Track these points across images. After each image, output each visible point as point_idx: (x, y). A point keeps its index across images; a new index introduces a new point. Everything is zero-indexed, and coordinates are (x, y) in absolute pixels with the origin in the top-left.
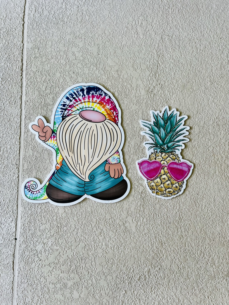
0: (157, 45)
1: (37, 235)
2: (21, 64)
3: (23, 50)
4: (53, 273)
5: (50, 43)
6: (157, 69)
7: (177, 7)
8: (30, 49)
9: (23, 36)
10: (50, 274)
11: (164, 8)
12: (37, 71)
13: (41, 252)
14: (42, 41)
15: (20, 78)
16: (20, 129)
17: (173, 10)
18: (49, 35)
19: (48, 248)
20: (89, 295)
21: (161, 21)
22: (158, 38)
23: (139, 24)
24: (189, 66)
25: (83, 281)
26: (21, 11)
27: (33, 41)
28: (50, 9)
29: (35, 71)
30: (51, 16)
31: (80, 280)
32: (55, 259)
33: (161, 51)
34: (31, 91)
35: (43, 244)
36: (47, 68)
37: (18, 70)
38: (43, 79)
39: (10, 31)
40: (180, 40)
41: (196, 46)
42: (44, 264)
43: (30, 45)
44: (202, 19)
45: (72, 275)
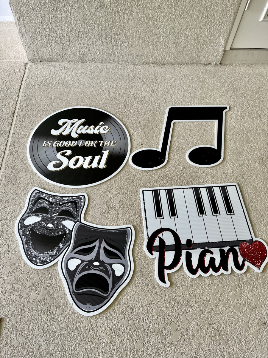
0: (124, 100)
1: (3, 238)
2: (14, 110)
3: (17, 101)
4: (13, 274)
5: (40, 97)
6: (124, 114)
7: (140, 78)
8: (23, 100)
9: (19, 93)
10: (9, 275)
11: (130, 79)
12: (27, 114)
13: (4, 253)
14: (33, 96)
15: (11, 118)
16: (4, 153)
17: (137, 80)
18: (40, 92)
19: (12, 249)
20: (47, 295)
21: (128, 86)
22: (125, 96)
23: (111, 87)
24: (149, 113)
25: (42, 281)
26: (20, 78)
27: (26, 96)
28: (43, 77)
29: (25, 114)
30: (43, 81)
31: (39, 281)
32: (17, 260)
33: (127, 104)
34: (19, 127)
35: (7, 247)
36: (34, 112)
37: (11, 113)
38: (31, 119)
39: (9, 89)
40: (142, 97)
41: (154, 101)
42: (5, 265)
43: (24, 98)
44: (159, 85)
45: (32, 276)
